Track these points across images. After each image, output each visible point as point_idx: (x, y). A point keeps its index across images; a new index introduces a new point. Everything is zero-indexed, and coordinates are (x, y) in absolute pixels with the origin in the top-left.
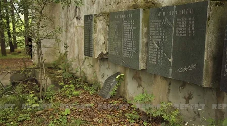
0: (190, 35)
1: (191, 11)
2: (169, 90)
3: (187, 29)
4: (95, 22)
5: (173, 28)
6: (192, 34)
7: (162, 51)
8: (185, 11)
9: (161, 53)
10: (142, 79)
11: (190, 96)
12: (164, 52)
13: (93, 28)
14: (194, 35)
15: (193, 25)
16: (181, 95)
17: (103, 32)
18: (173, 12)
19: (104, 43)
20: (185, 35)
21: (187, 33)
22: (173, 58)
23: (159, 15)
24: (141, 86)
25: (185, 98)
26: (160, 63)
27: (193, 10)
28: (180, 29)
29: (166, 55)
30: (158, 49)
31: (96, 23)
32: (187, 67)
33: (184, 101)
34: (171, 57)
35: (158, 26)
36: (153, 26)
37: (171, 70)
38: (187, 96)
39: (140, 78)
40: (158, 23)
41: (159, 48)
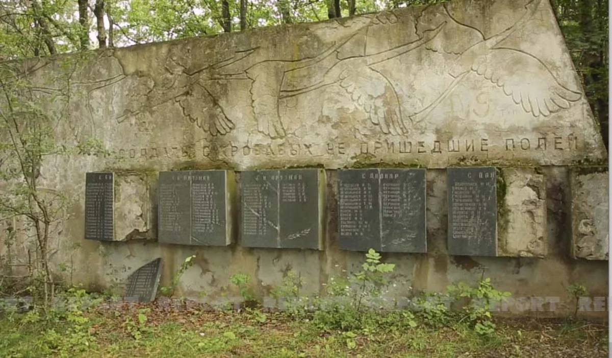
0: (300, 200)
1: (300, 177)
2: (258, 266)
3: (297, 195)
4: (117, 184)
5: (278, 194)
6: (303, 199)
7: (265, 219)
8: (293, 177)
9: (263, 221)
10: (209, 261)
11: (288, 267)
12: (267, 219)
13: (113, 193)
14: (305, 200)
15: (303, 190)
16: (276, 269)
17: (137, 199)
18: (277, 177)
19: (141, 216)
20: (294, 200)
21: (297, 199)
22: (281, 225)
23: (257, 179)
24: (209, 271)
25: (281, 271)
26: (263, 233)
27: (303, 177)
28: (289, 194)
29: (270, 223)
30: (258, 218)
31: (119, 185)
32: (300, 233)
33: (282, 274)
34: (278, 225)
35: (256, 191)
36: (248, 191)
37: (278, 239)
38: (284, 268)
39: (205, 261)
40: (256, 188)
41: (259, 215)
